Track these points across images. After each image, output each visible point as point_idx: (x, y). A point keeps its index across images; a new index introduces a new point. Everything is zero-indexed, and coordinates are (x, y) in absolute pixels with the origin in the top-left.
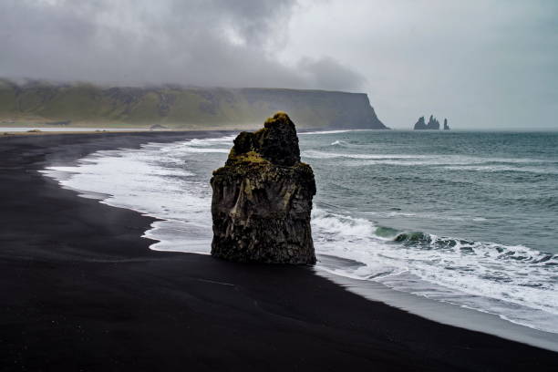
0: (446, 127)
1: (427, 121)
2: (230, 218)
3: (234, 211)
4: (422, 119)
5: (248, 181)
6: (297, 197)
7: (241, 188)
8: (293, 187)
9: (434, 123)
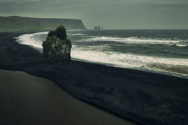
0: (102, 29)
1: (97, 27)
2: (48, 55)
3: (49, 53)
4: (96, 27)
5: (53, 45)
6: (67, 48)
7: (51, 46)
8: (65, 46)
9: (99, 27)
